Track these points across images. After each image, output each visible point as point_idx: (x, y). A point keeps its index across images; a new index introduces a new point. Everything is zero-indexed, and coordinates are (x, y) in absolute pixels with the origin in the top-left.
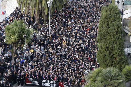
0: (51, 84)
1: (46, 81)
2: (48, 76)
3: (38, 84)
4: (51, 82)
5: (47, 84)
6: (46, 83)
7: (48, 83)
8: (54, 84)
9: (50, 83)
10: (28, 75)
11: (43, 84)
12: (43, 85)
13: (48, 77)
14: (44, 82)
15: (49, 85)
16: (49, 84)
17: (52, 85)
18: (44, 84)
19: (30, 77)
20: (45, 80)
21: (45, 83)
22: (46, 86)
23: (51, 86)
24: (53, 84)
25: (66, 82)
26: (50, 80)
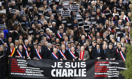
0: (75, 70)
1: (62, 65)
2: (64, 51)
3: (42, 73)
4: (74, 65)
5: (65, 70)
6: (62, 69)
7: (67, 69)
8: (81, 68)
9: (73, 69)
10: (16, 53)
11: (55, 73)
12: (53, 75)
13: (64, 54)
14: (56, 68)
15: (70, 74)
16: (69, 70)
17: (77, 73)
18: (57, 73)
19: (20, 58)
20: (58, 63)
21: (59, 69)
22: (63, 76)
23: (76, 75)
24: (80, 70)
25: (114, 59)
26: (72, 61)
